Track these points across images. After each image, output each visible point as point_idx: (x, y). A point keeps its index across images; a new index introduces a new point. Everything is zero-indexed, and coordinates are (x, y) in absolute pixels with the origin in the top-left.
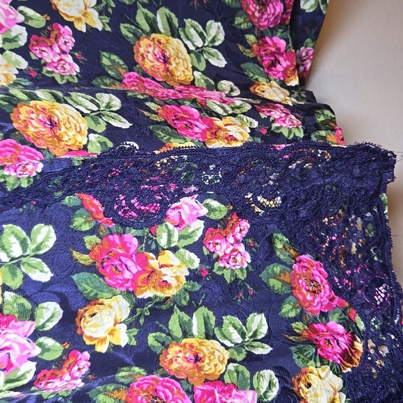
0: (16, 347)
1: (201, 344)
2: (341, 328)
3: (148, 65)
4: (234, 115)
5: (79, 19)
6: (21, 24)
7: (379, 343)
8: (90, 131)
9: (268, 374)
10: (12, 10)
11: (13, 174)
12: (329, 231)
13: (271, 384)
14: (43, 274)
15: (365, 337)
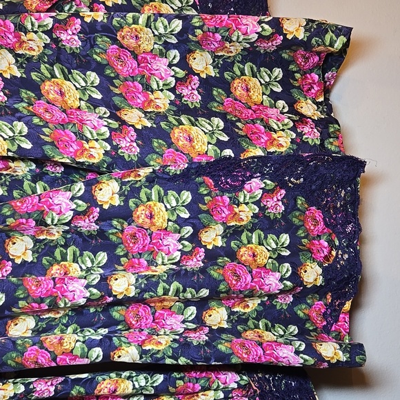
0: (172, 245)
1: (256, 248)
2: (326, 244)
3: (238, 93)
4: (283, 130)
5: (203, 72)
6: (173, 76)
7: (344, 252)
8: (209, 143)
9: (287, 265)
10: (168, 69)
11: (174, 168)
12: (327, 195)
13: (288, 270)
14: (185, 215)
15: (337, 248)
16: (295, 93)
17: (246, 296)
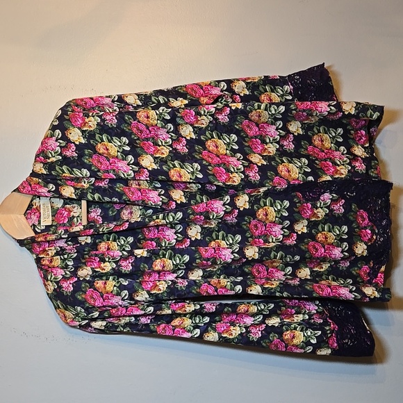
0: (278, 231)
1: (327, 233)
2: (370, 232)
3: (316, 143)
4: (343, 165)
5: (296, 132)
6: (278, 135)
7: (381, 237)
8: (299, 173)
9: (346, 244)
10: (276, 131)
11: (279, 188)
12: (370, 203)
13: (346, 246)
15: (377, 235)
16: (351, 142)
17: (321, 261)
